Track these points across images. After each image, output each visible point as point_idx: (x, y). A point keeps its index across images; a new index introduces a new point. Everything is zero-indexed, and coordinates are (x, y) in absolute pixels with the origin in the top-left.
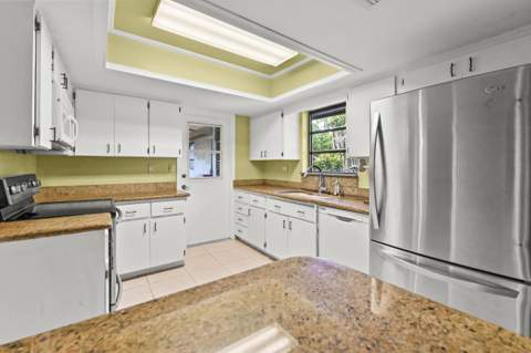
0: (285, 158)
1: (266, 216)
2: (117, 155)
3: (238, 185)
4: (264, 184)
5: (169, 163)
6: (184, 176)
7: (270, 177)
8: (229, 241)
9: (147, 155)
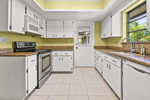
0: (113, 36)
1: (102, 60)
2: (56, 37)
3: (95, 48)
4: (107, 48)
5: (71, 40)
6: (77, 44)
7: (110, 45)
8: (92, 68)
9: (63, 37)
